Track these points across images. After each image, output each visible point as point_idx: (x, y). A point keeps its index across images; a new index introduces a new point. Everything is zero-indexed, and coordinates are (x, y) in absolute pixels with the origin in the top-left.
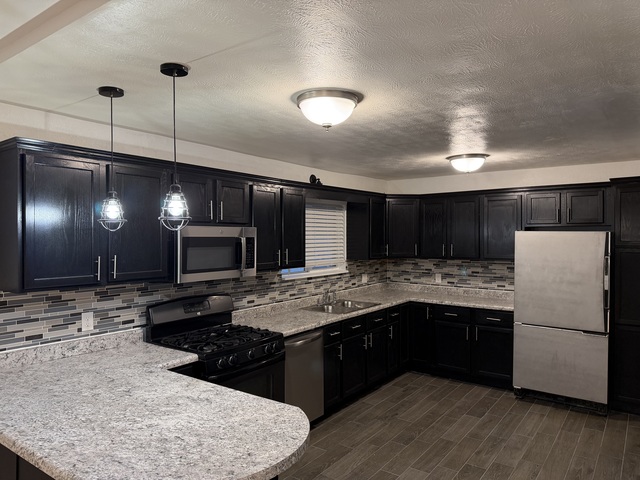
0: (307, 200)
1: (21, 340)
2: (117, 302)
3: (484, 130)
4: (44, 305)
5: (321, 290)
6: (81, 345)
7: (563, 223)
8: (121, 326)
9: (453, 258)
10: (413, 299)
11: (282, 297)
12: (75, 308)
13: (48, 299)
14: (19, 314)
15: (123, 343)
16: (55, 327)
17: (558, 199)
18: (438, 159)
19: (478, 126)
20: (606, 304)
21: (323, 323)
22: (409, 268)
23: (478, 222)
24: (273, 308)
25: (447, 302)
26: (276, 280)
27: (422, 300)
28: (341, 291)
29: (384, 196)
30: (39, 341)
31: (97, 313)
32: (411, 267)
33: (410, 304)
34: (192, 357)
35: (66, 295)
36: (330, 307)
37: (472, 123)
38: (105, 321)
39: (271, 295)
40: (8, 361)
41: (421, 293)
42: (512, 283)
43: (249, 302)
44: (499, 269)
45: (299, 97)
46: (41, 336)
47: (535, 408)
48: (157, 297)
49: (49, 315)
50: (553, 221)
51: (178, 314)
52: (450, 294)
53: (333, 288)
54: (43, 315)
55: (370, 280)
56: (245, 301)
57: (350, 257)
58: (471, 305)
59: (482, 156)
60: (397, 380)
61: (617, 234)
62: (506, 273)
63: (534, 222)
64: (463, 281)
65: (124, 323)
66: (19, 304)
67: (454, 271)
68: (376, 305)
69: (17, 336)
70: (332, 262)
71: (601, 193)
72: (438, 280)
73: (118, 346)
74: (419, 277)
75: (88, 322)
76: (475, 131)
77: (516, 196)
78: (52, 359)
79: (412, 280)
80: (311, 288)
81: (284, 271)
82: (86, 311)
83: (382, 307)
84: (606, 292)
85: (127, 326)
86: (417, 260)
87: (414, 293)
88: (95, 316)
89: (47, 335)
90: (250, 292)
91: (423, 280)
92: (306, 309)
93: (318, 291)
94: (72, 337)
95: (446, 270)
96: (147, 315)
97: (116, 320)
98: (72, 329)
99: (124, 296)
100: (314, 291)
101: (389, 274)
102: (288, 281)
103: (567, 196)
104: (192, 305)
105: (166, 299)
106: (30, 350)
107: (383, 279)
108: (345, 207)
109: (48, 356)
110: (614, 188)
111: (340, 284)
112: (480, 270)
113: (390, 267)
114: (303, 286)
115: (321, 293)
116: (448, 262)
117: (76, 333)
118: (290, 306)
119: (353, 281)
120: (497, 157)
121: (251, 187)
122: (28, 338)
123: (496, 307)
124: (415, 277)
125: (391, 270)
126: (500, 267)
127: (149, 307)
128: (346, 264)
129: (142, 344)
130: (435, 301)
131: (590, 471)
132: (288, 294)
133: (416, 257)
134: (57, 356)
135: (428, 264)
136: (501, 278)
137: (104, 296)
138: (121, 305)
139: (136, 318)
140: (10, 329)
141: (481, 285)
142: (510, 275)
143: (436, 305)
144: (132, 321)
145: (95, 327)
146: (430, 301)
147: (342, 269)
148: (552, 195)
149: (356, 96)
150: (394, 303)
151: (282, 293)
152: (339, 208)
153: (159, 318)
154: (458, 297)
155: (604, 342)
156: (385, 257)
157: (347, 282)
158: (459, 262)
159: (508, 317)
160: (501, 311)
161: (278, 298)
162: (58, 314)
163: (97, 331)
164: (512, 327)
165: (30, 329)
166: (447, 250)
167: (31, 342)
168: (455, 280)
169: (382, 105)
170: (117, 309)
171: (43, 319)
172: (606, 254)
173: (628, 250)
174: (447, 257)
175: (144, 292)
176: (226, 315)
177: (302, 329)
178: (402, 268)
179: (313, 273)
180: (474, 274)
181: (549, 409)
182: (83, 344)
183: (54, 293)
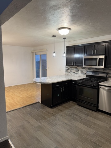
4: (75, 68)
12: (78, 69)
14: (72, 69)
16: (76, 72)
30: (74, 73)
35: (78, 67)
38: (82, 72)
66: (72, 68)
75: (80, 72)
82: (80, 70)
94: (78, 74)
98: (78, 73)
109: (74, 75)
137: (82, 68)
138: (85, 70)
140: (72, 70)
162: (76, 70)
163: (81, 74)
165: (74, 71)
182: (78, 75)
183: (76, 67)
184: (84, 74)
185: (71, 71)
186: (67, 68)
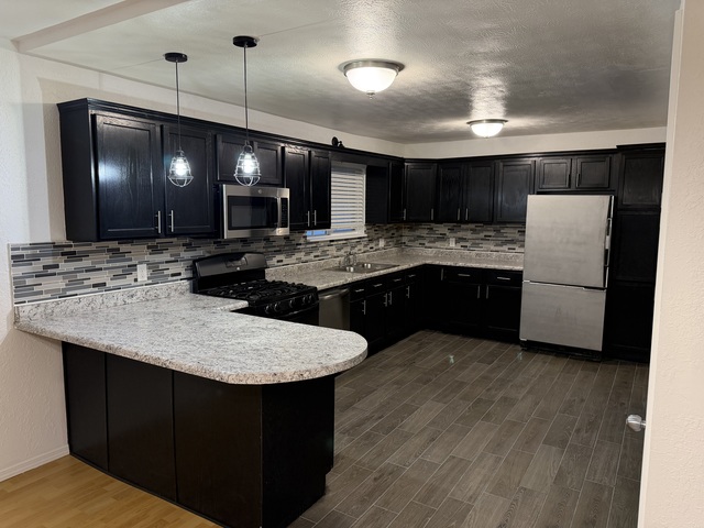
0: (333, 163)
1: (88, 287)
2: (166, 256)
3: (505, 98)
4: (106, 256)
5: (342, 253)
6: (139, 293)
7: (573, 188)
8: (170, 278)
9: (467, 222)
10: (428, 262)
11: (307, 258)
12: (131, 260)
13: (109, 250)
14: (86, 263)
15: (173, 293)
16: (116, 277)
17: (569, 165)
18: (459, 124)
19: (500, 95)
20: (606, 263)
21: (350, 280)
22: (424, 233)
23: (493, 187)
24: (299, 268)
25: (461, 264)
26: (302, 241)
27: (437, 263)
28: (361, 254)
29: (403, 160)
30: (103, 288)
31: (151, 266)
32: (427, 231)
33: (425, 267)
34: (243, 304)
35: (124, 248)
36: (352, 269)
37: (495, 92)
38: (157, 273)
39: (297, 255)
40: (81, 304)
41: (436, 257)
42: (523, 246)
43: (278, 261)
44: (510, 232)
45: (347, 67)
46: (104, 284)
47: (539, 357)
48: (200, 253)
49: (110, 265)
50: (563, 186)
51: (220, 269)
52: (463, 258)
53: (354, 251)
54: (106, 265)
55: (387, 244)
56: (275, 260)
57: (368, 222)
58: (484, 266)
59: (501, 121)
60: (412, 337)
61: (620, 198)
62: (517, 236)
63: (546, 187)
64: (475, 245)
65: (173, 275)
66: (85, 255)
67: (469, 235)
68: (394, 266)
69: (86, 283)
70: (351, 226)
71: (608, 159)
72: (452, 245)
73: (169, 296)
74: (434, 242)
75: (142, 273)
76: (497, 99)
77: (530, 161)
78: (116, 305)
79: (427, 245)
80: (332, 250)
81: (309, 233)
82: (140, 263)
83: (400, 268)
84: (606, 251)
85: (175, 278)
86: (433, 225)
87: (429, 257)
88: (149, 268)
89: (110, 284)
90: (279, 252)
91: (438, 244)
92: (329, 269)
93: (339, 253)
94: (129, 286)
95: (460, 234)
96: (193, 268)
97: (166, 272)
98: (129, 279)
99: (172, 250)
100: (335, 253)
101: (404, 239)
102: (312, 243)
103: (577, 162)
104: (232, 260)
105: (207, 255)
106: (98, 296)
107: (399, 244)
108: (364, 170)
109: (113, 302)
110: (620, 155)
111: (359, 247)
112: (492, 234)
113: (405, 232)
114: (326, 248)
115: (342, 256)
116: (463, 226)
117: (133, 283)
118: (315, 266)
119: (371, 245)
120: (516, 123)
121: (283, 148)
122: (95, 286)
123: (507, 267)
124: (430, 242)
125: (406, 236)
126: (512, 231)
127: (194, 261)
128: (364, 228)
129: (189, 295)
130: (449, 264)
131: (582, 400)
132: (312, 255)
133: (432, 222)
134: (120, 302)
135: (442, 229)
136: (512, 241)
137: (155, 250)
138: (169, 259)
139: (183, 271)
140: (80, 276)
141: (493, 248)
142: (521, 238)
143: (450, 267)
144: (180, 274)
145: (149, 278)
146: (444, 263)
147: (361, 232)
148: (564, 161)
149: (398, 67)
150: (412, 265)
151: (307, 254)
152: (359, 172)
153: (205, 271)
154: (471, 260)
155: (602, 296)
156: (403, 221)
157: (365, 246)
158: (473, 226)
159: (517, 276)
160: (511, 271)
161: (304, 259)
162: (118, 264)
163: (150, 281)
164: (521, 285)
165: (96, 278)
166: (462, 215)
167: (96, 289)
168: (468, 244)
169: (421, 74)
170: (167, 262)
171: (106, 269)
172: (609, 216)
173: (629, 213)
174: (463, 221)
175: (188, 247)
176: (259, 273)
177: (332, 284)
178: (417, 233)
179: (334, 236)
180: (486, 238)
181: (550, 358)
182: (139, 292)
183: (113, 245)
184: (164, 279)
185: (75, 283)
186: (22, 270)
